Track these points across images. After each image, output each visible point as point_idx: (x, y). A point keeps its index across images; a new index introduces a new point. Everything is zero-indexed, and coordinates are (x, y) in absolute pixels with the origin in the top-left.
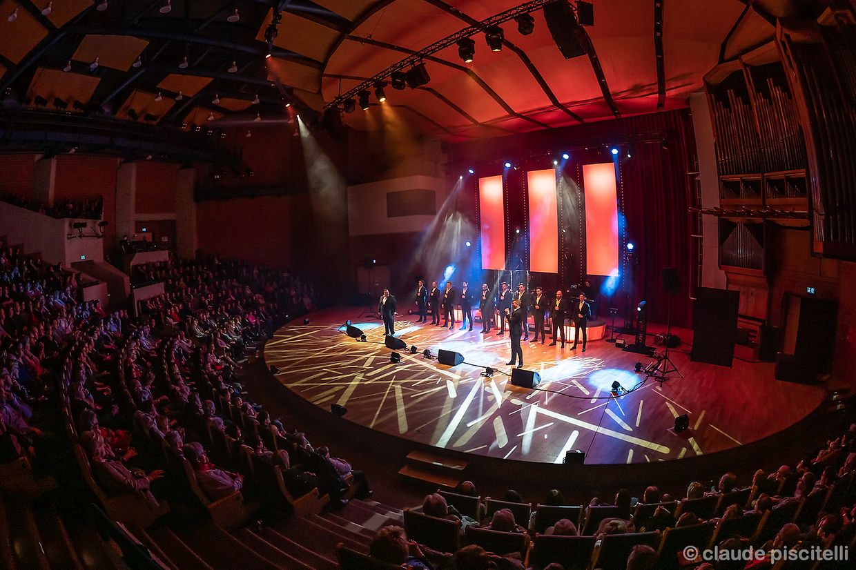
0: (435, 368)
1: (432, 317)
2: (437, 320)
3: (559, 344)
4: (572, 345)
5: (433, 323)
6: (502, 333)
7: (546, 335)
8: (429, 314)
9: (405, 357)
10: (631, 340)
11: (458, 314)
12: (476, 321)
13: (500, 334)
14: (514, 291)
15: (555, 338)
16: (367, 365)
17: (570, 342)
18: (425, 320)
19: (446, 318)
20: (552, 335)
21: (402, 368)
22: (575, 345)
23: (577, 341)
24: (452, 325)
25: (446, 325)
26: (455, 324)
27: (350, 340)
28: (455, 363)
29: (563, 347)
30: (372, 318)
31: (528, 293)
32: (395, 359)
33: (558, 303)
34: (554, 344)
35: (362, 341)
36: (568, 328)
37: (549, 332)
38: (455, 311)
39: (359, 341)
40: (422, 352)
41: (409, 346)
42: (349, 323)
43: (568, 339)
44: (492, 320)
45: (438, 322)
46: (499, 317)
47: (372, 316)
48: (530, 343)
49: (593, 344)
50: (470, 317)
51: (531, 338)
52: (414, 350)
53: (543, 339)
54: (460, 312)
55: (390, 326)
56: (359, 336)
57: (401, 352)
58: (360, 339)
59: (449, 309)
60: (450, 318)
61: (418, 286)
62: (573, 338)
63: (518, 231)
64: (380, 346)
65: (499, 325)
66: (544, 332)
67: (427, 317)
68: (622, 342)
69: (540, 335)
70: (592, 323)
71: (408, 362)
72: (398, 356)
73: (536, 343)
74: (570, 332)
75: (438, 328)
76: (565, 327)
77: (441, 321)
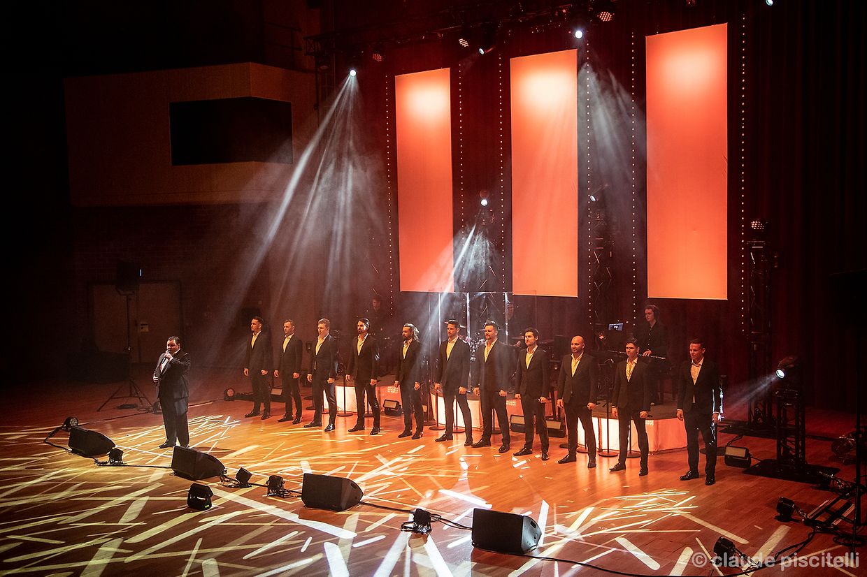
0: (294, 518)
1: (284, 405)
2: (295, 411)
3: (582, 460)
4: (614, 462)
5: (288, 418)
6: (448, 438)
7: (551, 439)
8: (276, 399)
9: (223, 496)
10: (765, 449)
11: (346, 396)
12: (388, 412)
13: (443, 439)
14: (475, 339)
15: (573, 445)
16: (126, 520)
17: (609, 455)
18: (268, 410)
19: (318, 406)
20: (565, 440)
21: (218, 520)
22: (622, 461)
23: (624, 453)
24: (332, 421)
25: (317, 422)
26: (340, 421)
27: (78, 464)
28: (343, 505)
29: (592, 465)
30: (134, 411)
31: (506, 343)
32: (199, 500)
33: (575, 364)
34: (571, 459)
35: (113, 464)
36: (604, 421)
37: (557, 433)
38: (339, 390)
39: (104, 464)
40: (263, 482)
41: (232, 472)
42: (73, 422)
43: (604, 446)
44: (425, 408)
45: (299, 414)
46: (441, 400)
47: (134, 406)
48: (514, 459)
49: (665, 458)
50: (372, 400)
51: (519, 445)
52: (243, 478)
53: (545, 448)
54: (351, 391)
55: (177, 429)
56: (102, 453)
57: (214, 486)
58: (106, 459)
59: (323, 387)
60: (326, 405)
61: (251, 333)
62: (615, 445)
63: (484, 202)
64: (159, 474)
65: (442, 419)
66: (546, 433)
67: (273, 405)
68: (740, 453)
69: (537, 439)
70: (661, 409)
71: (230, 507)
72: (207, 492)
73: (529, 457)
74: (608, 432)
75: (300, 430)
76: (595, 420)
77: (304, 413)
